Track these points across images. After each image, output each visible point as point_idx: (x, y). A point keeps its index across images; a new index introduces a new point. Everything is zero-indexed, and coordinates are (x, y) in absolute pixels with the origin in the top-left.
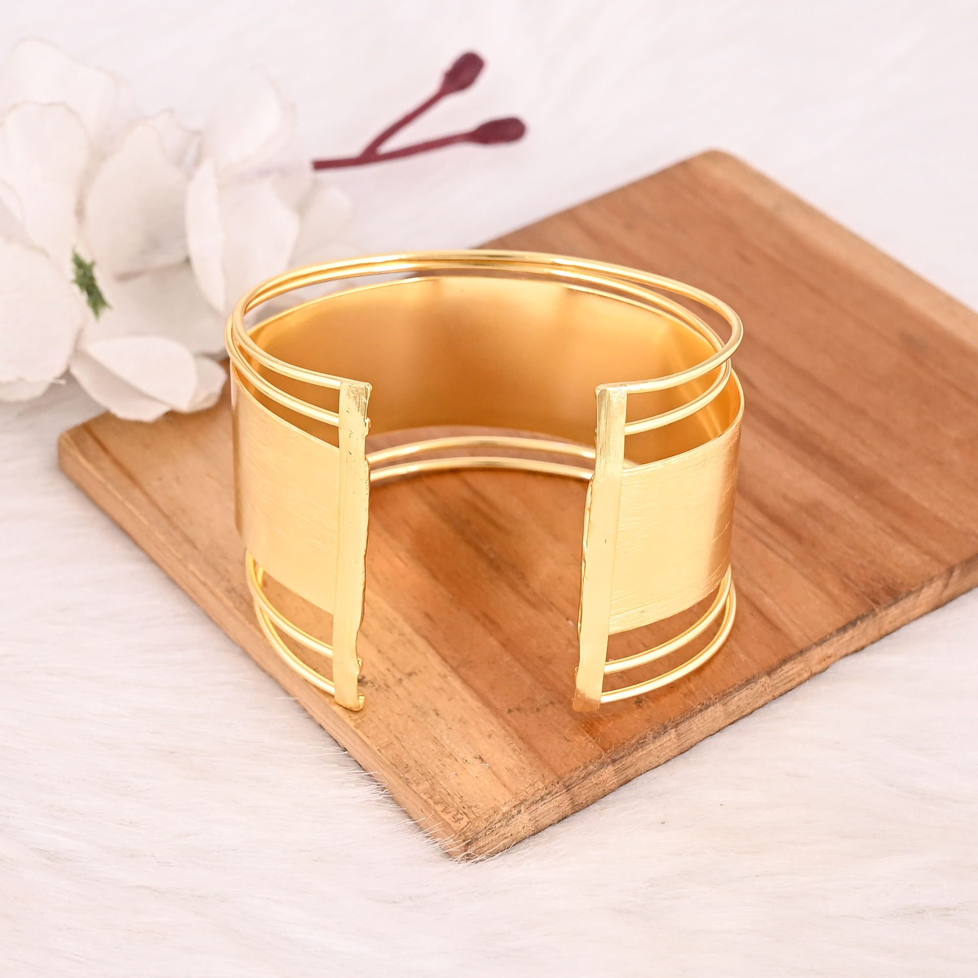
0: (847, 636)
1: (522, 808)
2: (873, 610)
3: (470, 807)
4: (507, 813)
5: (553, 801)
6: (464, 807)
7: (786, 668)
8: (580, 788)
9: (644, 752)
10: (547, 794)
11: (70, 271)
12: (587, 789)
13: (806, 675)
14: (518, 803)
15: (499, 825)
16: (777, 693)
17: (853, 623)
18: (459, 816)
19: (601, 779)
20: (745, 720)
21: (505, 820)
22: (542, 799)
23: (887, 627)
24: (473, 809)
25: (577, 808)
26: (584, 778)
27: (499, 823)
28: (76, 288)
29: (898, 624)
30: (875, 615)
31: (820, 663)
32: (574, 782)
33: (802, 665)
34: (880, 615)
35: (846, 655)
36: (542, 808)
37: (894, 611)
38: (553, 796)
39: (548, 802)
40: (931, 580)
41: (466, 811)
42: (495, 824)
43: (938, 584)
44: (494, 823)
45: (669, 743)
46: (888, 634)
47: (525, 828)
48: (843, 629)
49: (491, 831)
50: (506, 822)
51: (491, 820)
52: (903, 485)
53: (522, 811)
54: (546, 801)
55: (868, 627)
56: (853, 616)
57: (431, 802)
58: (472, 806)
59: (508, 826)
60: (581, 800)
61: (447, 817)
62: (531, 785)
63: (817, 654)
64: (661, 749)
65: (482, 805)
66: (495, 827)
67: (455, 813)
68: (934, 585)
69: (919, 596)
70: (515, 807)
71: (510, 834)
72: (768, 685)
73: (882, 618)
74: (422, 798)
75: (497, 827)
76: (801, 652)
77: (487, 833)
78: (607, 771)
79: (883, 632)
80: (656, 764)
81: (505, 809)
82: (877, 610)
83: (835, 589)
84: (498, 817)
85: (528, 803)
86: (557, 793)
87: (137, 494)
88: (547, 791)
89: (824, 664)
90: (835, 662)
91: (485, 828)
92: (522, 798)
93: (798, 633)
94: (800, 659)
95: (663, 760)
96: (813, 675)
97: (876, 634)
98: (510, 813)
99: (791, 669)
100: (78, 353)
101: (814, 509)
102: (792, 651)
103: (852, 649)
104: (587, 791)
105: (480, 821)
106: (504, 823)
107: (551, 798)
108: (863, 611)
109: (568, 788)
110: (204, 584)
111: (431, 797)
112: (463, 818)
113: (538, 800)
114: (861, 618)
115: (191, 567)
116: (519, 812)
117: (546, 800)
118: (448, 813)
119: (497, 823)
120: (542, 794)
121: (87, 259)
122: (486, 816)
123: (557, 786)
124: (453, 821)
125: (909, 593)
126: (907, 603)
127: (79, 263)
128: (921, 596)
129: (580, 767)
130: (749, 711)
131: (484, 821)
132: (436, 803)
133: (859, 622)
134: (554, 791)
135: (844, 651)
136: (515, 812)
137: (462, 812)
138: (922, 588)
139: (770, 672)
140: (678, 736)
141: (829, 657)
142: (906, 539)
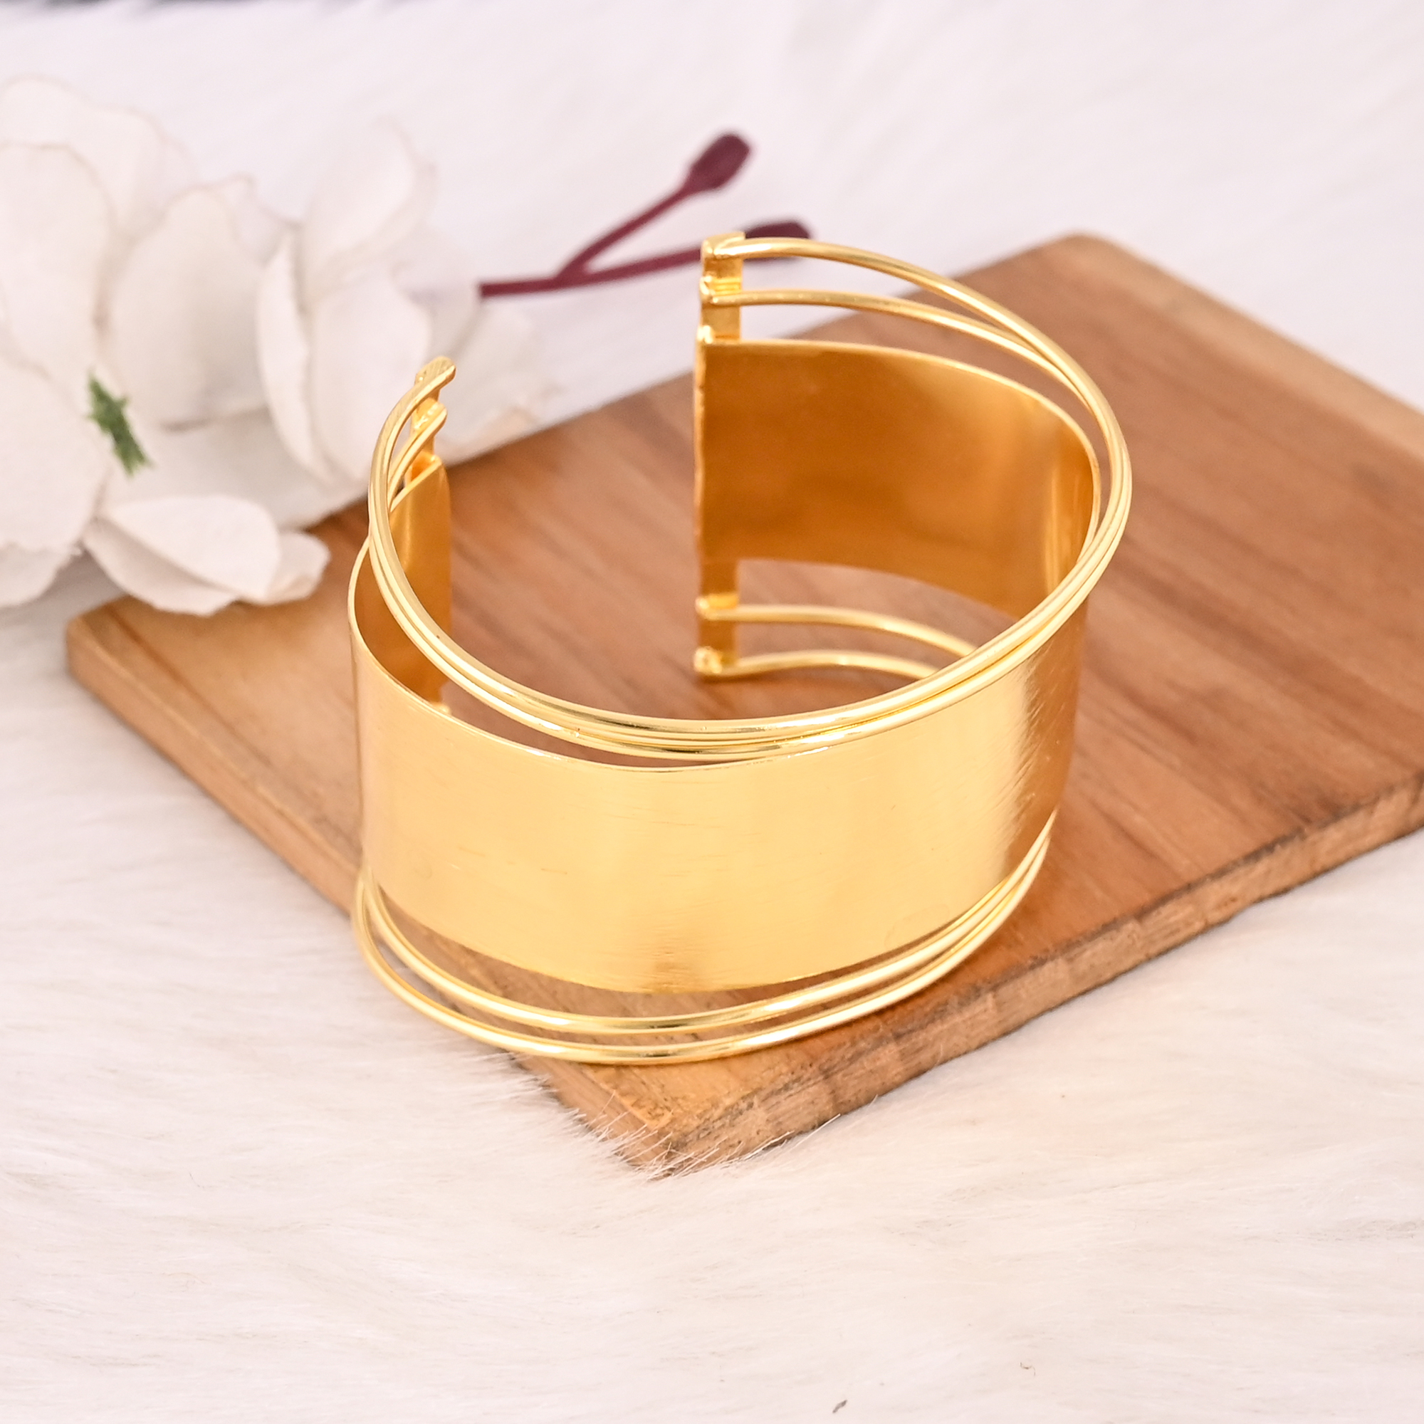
0: (1261, 867)
1: (756, 1100)
2: (1299, 831)
3: (675, 1099)
4: (732, 1107)
5: (803, 1093)
6: (666, 1100)
7: (1167, 910)
8: (844, 1076)
9: (945, 1026)
10: (794, 1082)
11: (84, 403)
12: (856, 1078)
13: (1198, 925)
14: (749, 1092)
15: (719, 1124)
16: (1153, 950)
17: (1269, 848)
18: (659, 1111)
19: (878, 1063)
20: (1105, 989)
21: (729, 1116)
22: (786, 1087)
23: (1324, 860)
24: (680, 1101)
25: (844, 1108)
26: (852, 1060)
27: (719, 1121)
28: (94, 428)
29: (1341, 855)
30: (1303, 838)
31: (1218, 907)
32: (835, 1066)
33: (1189, 909)
34: (1311, 839)
35: (1261, 900)
36: (786, 1104)
37: (1334, 835)
38: (802, 1084)
39: (795, 1094)
40: (1390, 790)
41: (668, 1104)
42: (713, 1122)
43: (1401, 798)
44: (712, 1120)
45: (984, 1017)
46: (1326, 871)
47: (761, 1134)
48: (1253, 856)
49: (707, 1132)
50: (730, 1121)
51: (707, 1116)
52: (1353, 666)
53: (756, 1105)
54: (792, 1092)
55: (1292, 859)
56: (1269, 838)
57: (614, 1093)
58: (677, 1098)
59: (733, 1126)
60: (849, 1095)
61: (638, 1113)
62: (769, 1068)
63: (1214, 892)
64: (972, 1025)
65: (693, 1096)
66: (713, 1127)
67: (652, 1107)
68: (1395, 798)
69: (1372, 813)
70: (743, 1098)
71: (736, 1141)
72: (1138, 938)
73: (1314, 843)
74: (601, 1089)
75: (716, 1127)
76: (1189, 887)
77: (702, 1136)
78: (887, 1052)
79: (1318, 867)
80: (965, 1049)
81: (728, 1102)
82: (1306, 830)
83: (1243, 802)
84: (717, 1113)
85: (763, 1094)
86: (809, 1079)
87: (183, 696)
88: (794, 1077)
89: (1225, 912)
90: (1241, 911)
91: (698, 1127)
92: (755, 1086)
93: (1186, 862)
94: (1186, 898)
95: (975, 1043)
96: (1208, 928)
97: (1306, 869)
98: (736, 1107)
99: (1175, 914)
100: (99, 522)
101: (1215, 699)
102: (1174, 885)
103: (1269, 889)
104: (856, 1081)
105: (689, 1118)
106: (728, 1121)
107: (800, 1088)
108: (1283, 830)
109: (827, 1074)
110: (281, 814)
111: (616, 1087)
112: (663, 1114)
113: (780, 1090)
114: (1283, 840)
115: (262, 790)
116: (751, 1106)
117: (792, 1089)
118: (641, 1107)
119: (717, 1120)
120: (787, 1080)
121: (114, 390)
122: (699, 1111)
123: (810, 1070)
124: (647, 1119)
125: (1356, 808)
126: (1354, 823)
127: (100, 395)
128: (1377, 815)
129: (844, 1044)
130: (1109, 975)
131: (696, 1118)
132: (623, 1095)
133: (1278, 847)
134: (805, 1077)
135: (1257, 893)
136: (744, 1105)
137: (662, 1106)
138: (1376, 801)
139: (1141, 914)
140: (999, 1005)
141: (1234, 900)
142: (1354, 735)
